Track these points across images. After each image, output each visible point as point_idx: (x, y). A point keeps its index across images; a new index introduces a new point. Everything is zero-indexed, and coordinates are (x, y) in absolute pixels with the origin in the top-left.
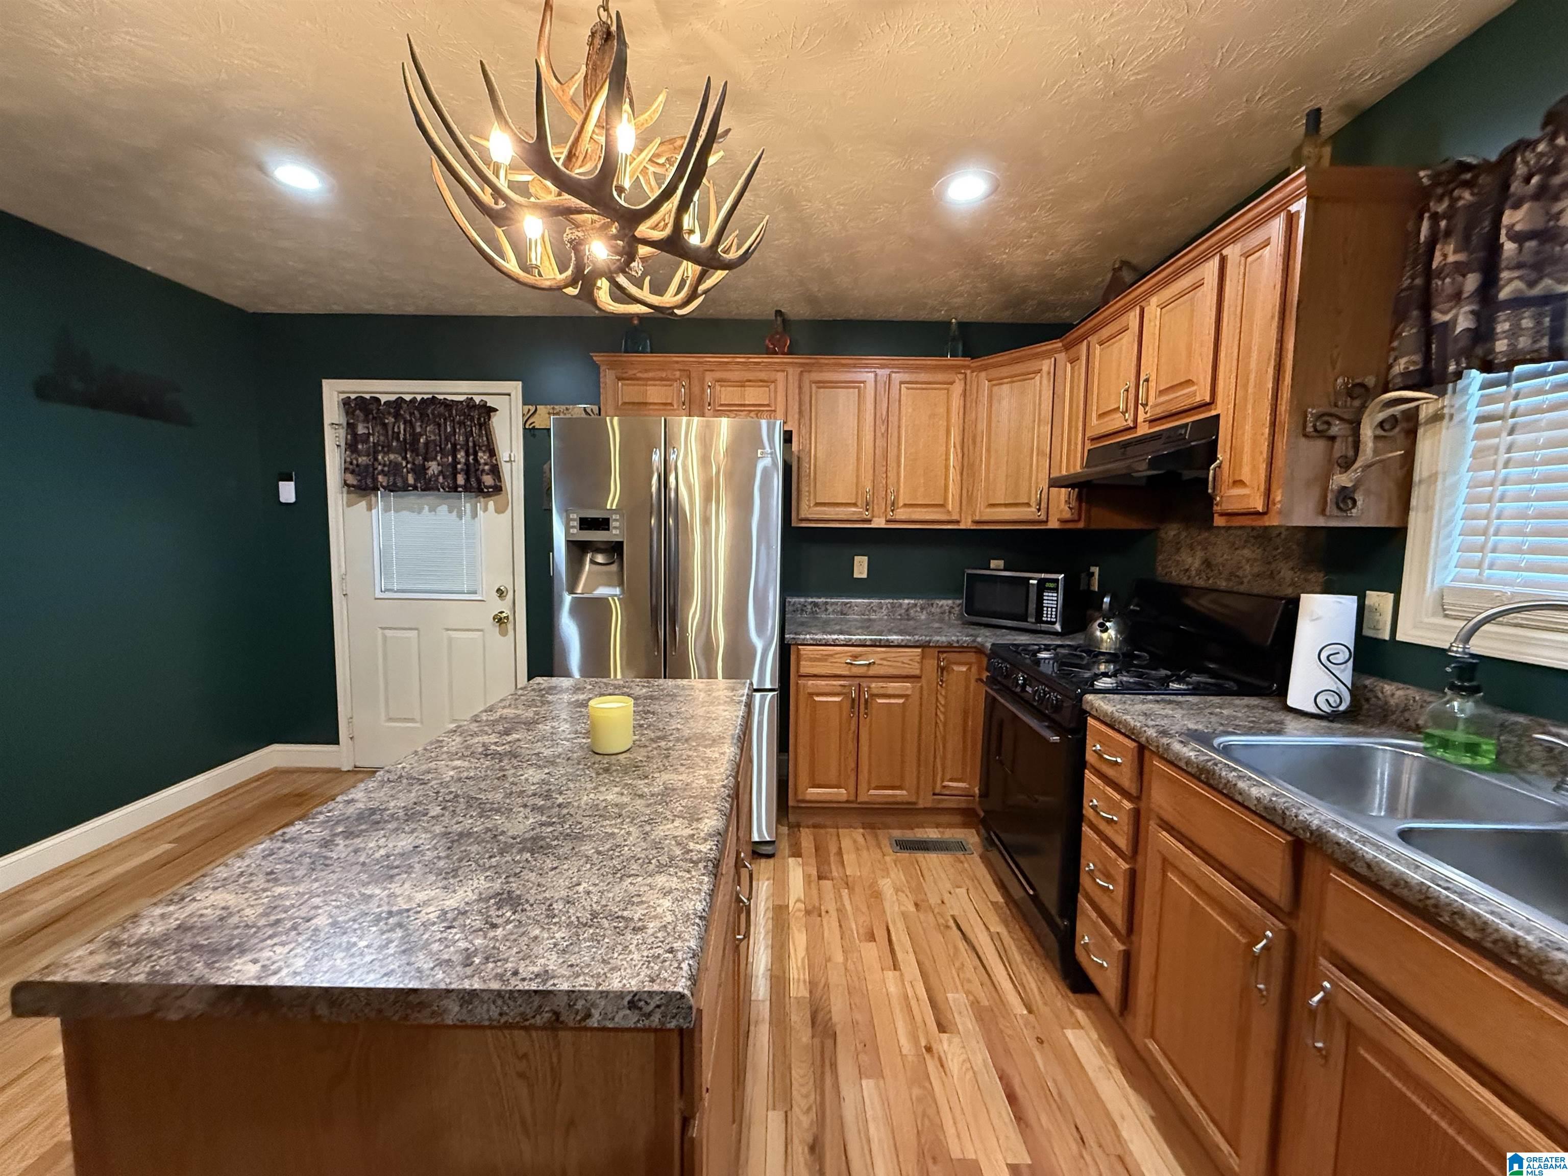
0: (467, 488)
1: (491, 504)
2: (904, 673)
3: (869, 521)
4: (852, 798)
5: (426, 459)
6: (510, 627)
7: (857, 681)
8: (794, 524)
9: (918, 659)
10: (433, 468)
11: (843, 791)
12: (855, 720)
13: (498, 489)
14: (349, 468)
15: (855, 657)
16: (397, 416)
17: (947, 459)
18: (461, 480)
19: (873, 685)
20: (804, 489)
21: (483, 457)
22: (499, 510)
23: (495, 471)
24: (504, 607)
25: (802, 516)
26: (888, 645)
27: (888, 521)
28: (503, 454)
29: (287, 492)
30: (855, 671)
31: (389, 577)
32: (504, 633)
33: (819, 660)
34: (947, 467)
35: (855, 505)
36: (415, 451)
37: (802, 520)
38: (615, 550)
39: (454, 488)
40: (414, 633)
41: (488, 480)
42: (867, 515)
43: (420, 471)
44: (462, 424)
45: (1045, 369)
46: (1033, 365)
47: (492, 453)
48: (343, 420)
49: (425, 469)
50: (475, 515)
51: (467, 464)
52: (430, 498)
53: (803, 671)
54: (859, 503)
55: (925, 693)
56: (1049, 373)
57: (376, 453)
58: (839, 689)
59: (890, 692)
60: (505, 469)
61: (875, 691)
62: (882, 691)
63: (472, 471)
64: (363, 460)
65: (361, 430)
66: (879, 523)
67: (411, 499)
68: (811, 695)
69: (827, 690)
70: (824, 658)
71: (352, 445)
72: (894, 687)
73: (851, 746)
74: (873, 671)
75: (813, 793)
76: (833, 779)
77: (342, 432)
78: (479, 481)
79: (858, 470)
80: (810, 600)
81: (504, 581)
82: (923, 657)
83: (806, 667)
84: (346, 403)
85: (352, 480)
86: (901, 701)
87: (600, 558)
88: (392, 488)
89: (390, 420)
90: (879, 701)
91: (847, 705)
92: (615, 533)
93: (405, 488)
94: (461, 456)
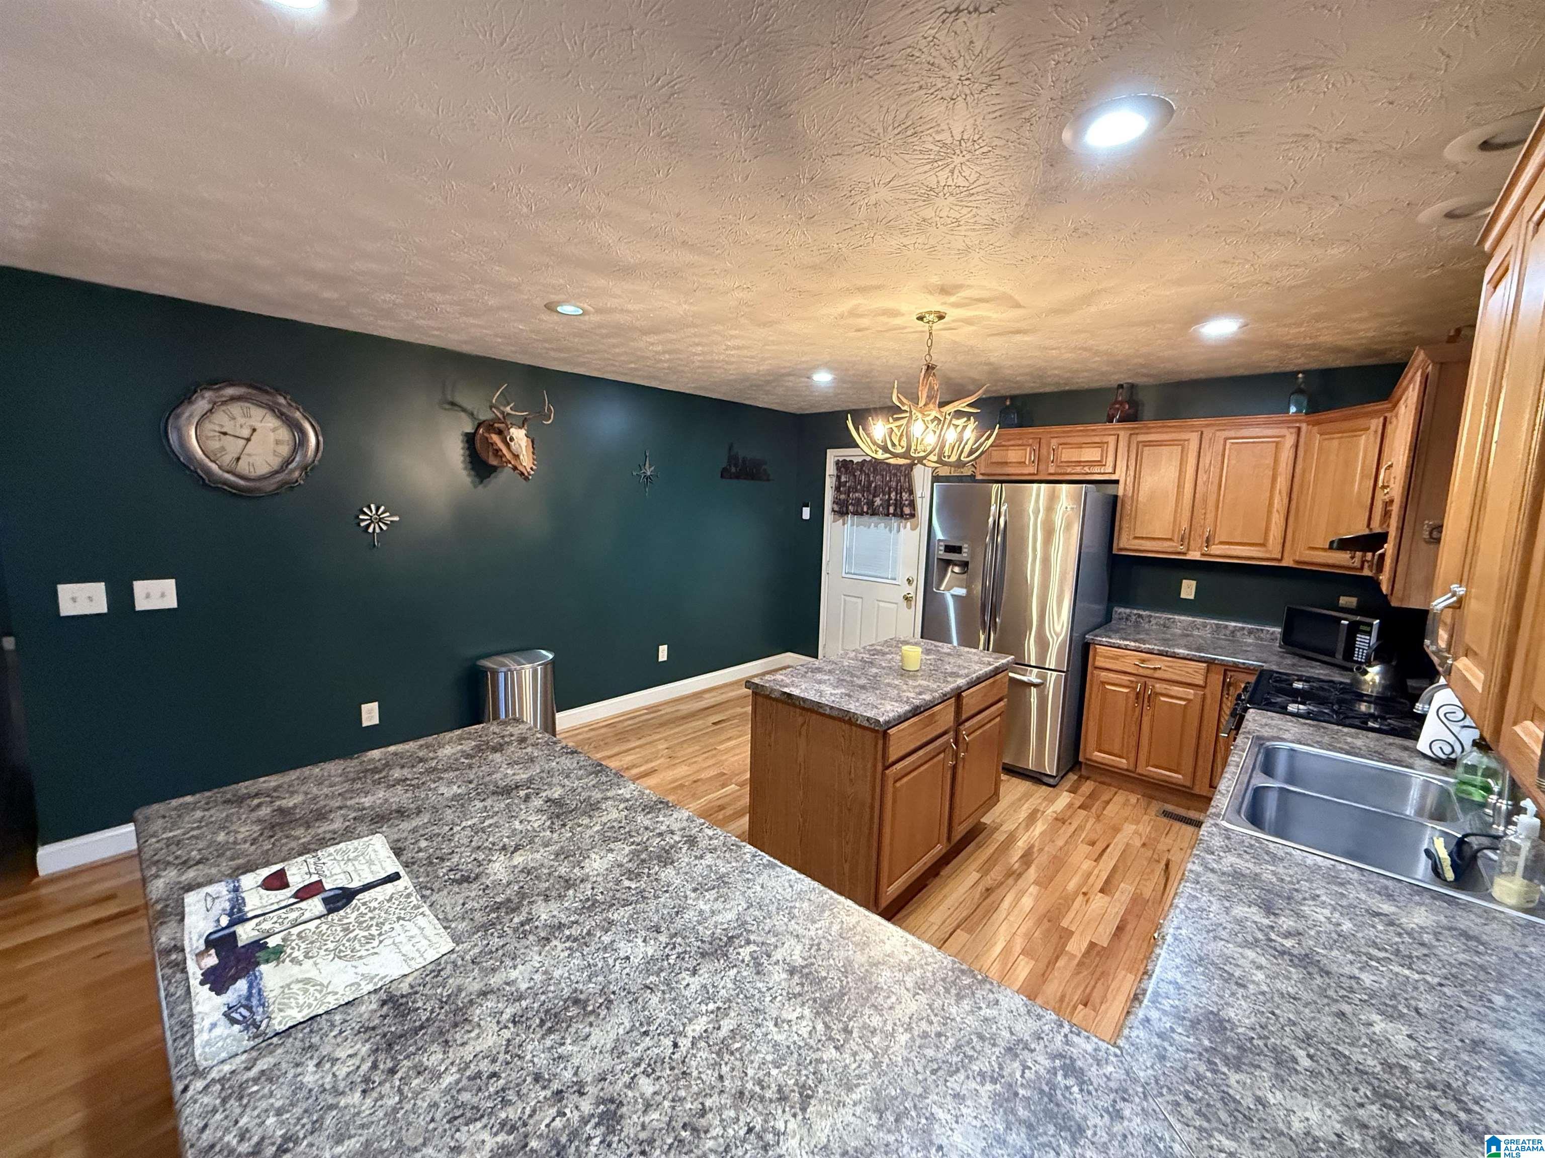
0: (894, 515)
1: (909, 524)
2: (1189, 681)
3: (1184, 554)
4: (1131, 768)
5: (874, 496)
6: (913, 603)
7: (1145, 679)
8: (1115, 552)
9: (1202, 672)
10: (878, 502)
11: (1124, 761)
12: (1138, 711)
13: (912, 516)
14: (836, 502)
15: (1143, 661)
16: (861, 471)
17: (1271, 505)
18: (891, 510)
19: (1157, 686)
20: (1125, 525)
21: (905, 496)
22: (913, 528)
23: (912, 504)
24: (910, 590)
25: (1121, 546)
26: (1174, 656)
27: (1203, 555)
28: (918, 493)
29: (806, 513)
30: (1141, 672)
31: (850, 564)
32: (909, 607)
33: (1112, 658)
34: (1269, 512)
35: (1171, 540)
36: (869, 491)
37: (1121, 549)
38: (965, 565)
39: (888, 515)
40: (860, 600)
41: (907, 510)
42: (1182, 548)
43: (871, 504)
44: (895, 475)
45: (1373, 428)
46: (1361, 422)
47: (911, 492)
48: (835, 473)
49: (873, 502)
50: (899, 531)
51: (896, 500)
52: (875, 519)
53: (1098, 664)
54: (1175, 539)
55: (1208, 701)
56: (1376, 432)
57: (849, 492)
58: (1128, 683)
59: (1172, 693)
60: (919, 502)
61: (1158, 690)
62: (1164, 691)
63: (899, 505)
64: (843, 497)
65: (843, 479)
66: (1195, 555)
67: (866, 518)
68: (1103, 683)
69: (1117, 682)
70: (1116, 658)
71: (838, 489)
72: (1177, 690)
73: (1134, 729)
74: (1157, 674)
75: (1098, 756)
76: (1116, 749)
77: (834, 479)
78: (902, 511)
79: (1176, 511)
80: (1135, 611)
81: (912, 574)
82: (1208, 670)
83: (1100, 662)
84: (837, 463)
85: (836, 508)
86: (1183, 703)
87: (957, 569)
88: (855, 513)
89: (858, 473)
90: (1163, 699)
91: (1132, 696)
92: (964, 556)
93: (861, 514)
94: (893, 495)
